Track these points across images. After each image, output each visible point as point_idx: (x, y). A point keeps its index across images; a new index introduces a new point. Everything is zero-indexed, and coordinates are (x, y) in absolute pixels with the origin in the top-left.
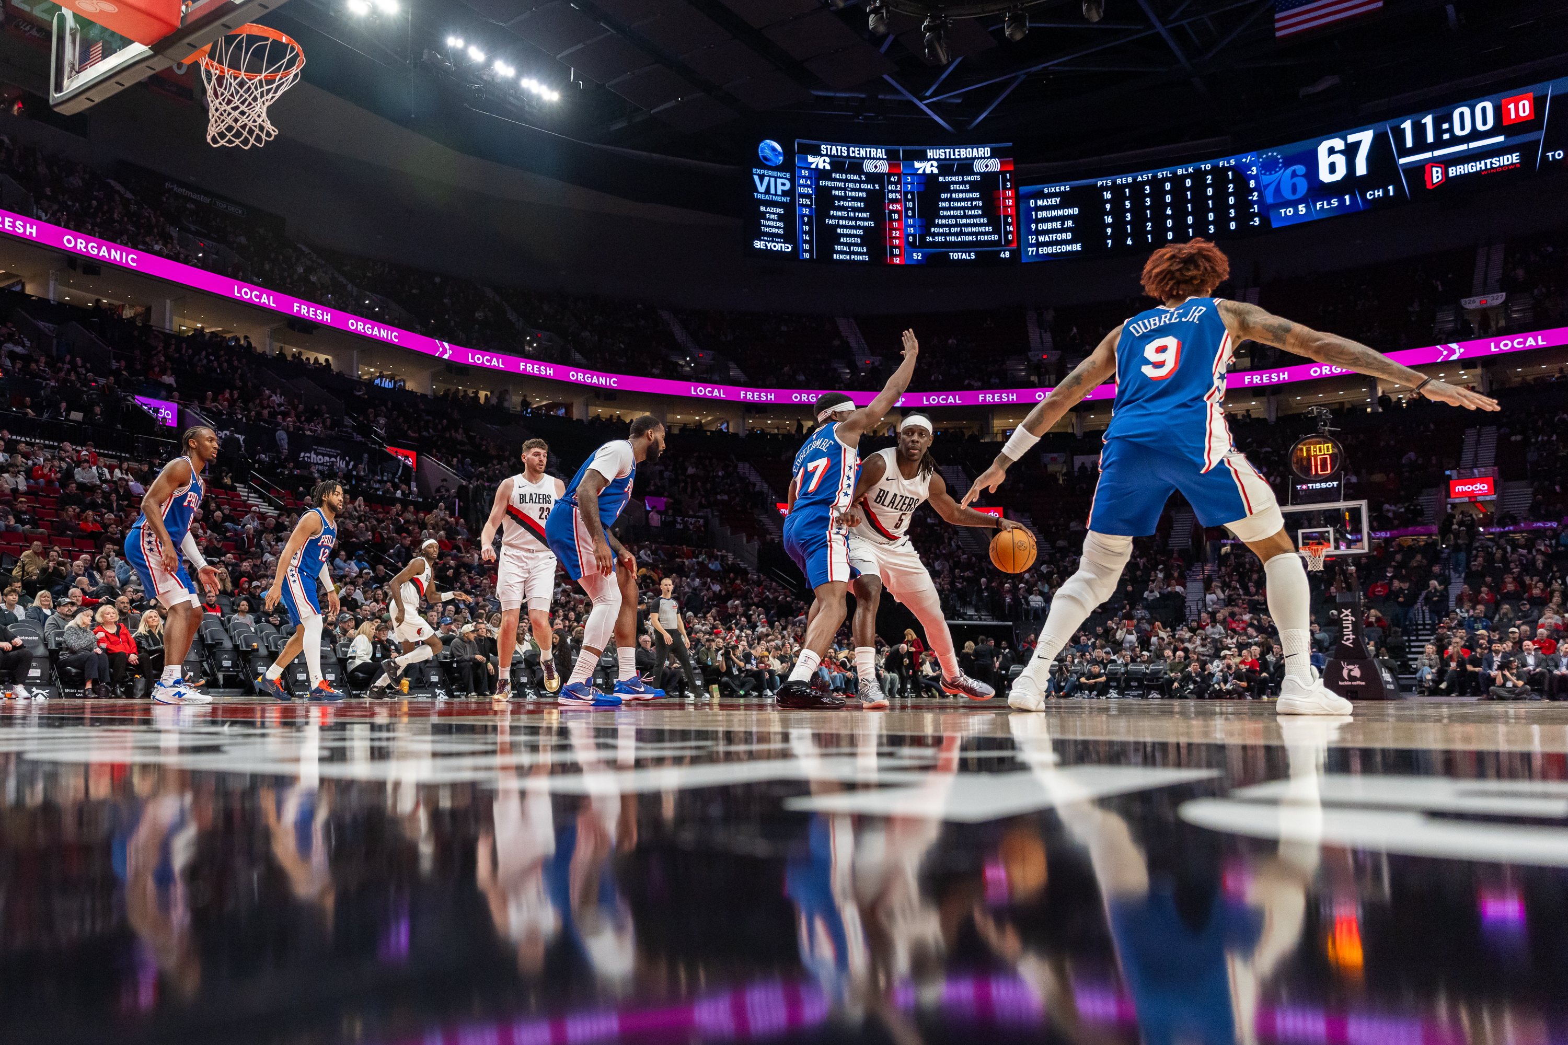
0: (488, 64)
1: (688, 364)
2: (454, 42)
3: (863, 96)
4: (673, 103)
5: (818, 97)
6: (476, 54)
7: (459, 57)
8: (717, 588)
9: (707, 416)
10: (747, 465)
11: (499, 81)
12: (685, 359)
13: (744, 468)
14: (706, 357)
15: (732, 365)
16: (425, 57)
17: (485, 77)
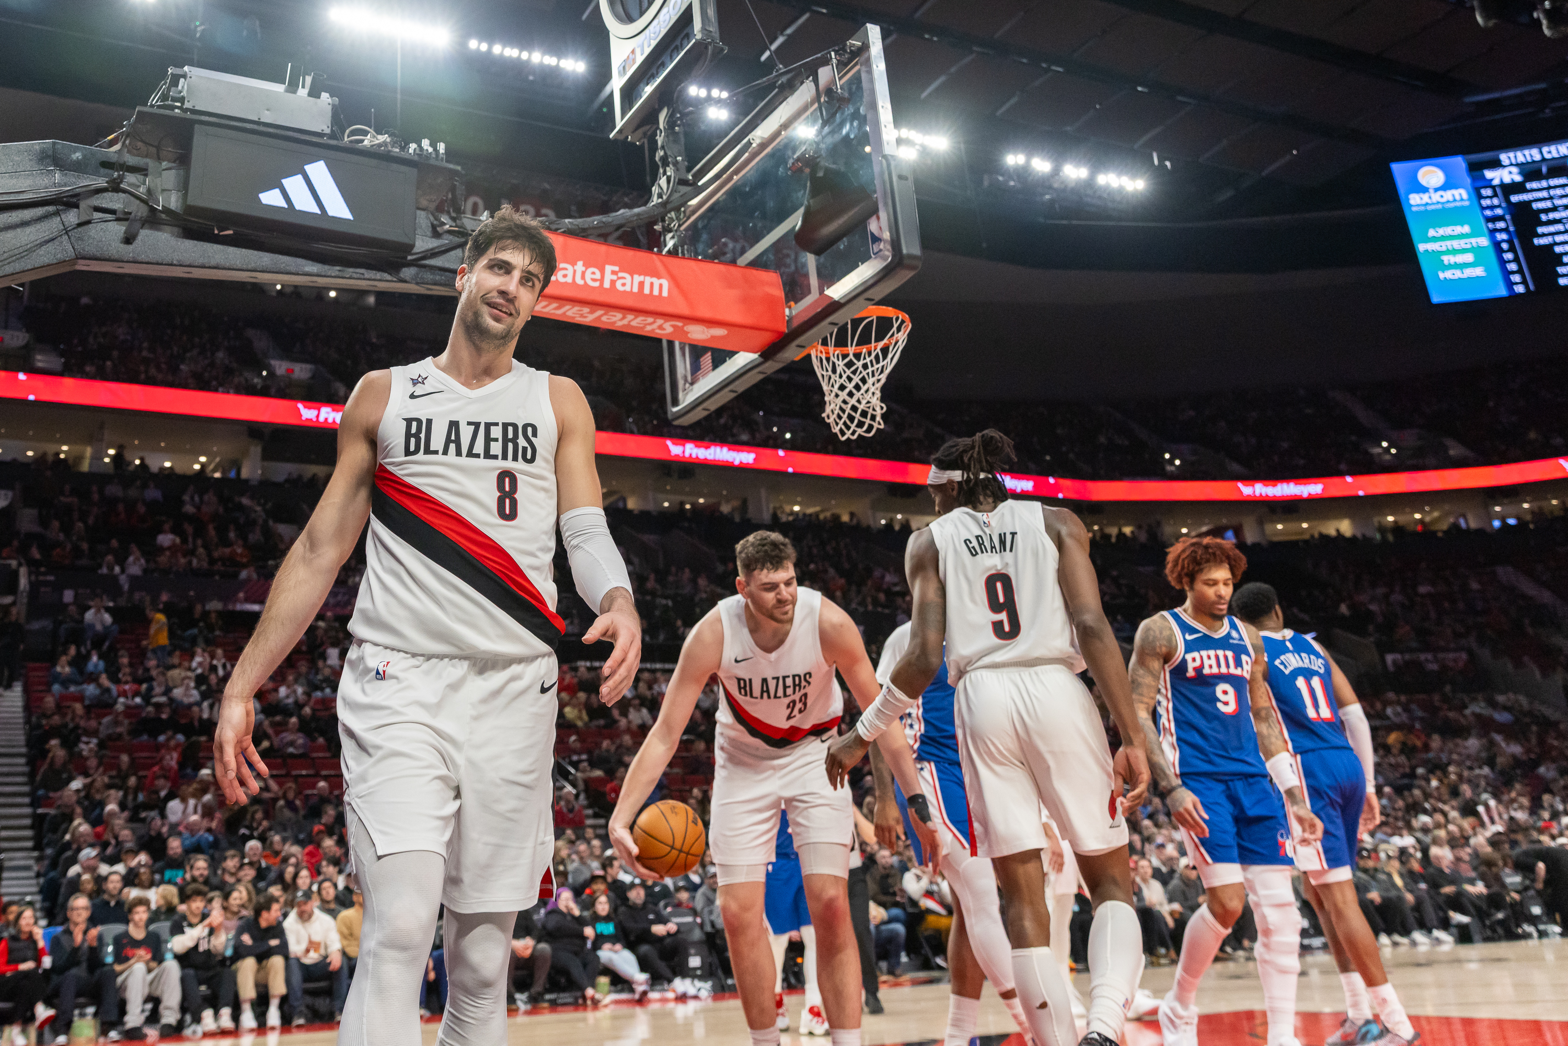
0: (1056, 171)
1: (1387, 450)
2: (1014, 159)
3: (1542, 86)
4: (1288, 157)
5: (1478, 104)
6: (1041, 165)
7: (1022, 173)
8: (1516, 749)
9: (1430, 512)
10: (1510, 569)
11: (1072, 185)
12: (1380, 446)
13: (1505, 573)
14: (1411, 438)
15: (1449, 442)
16: (986, 183)
17: (1056, 185)
